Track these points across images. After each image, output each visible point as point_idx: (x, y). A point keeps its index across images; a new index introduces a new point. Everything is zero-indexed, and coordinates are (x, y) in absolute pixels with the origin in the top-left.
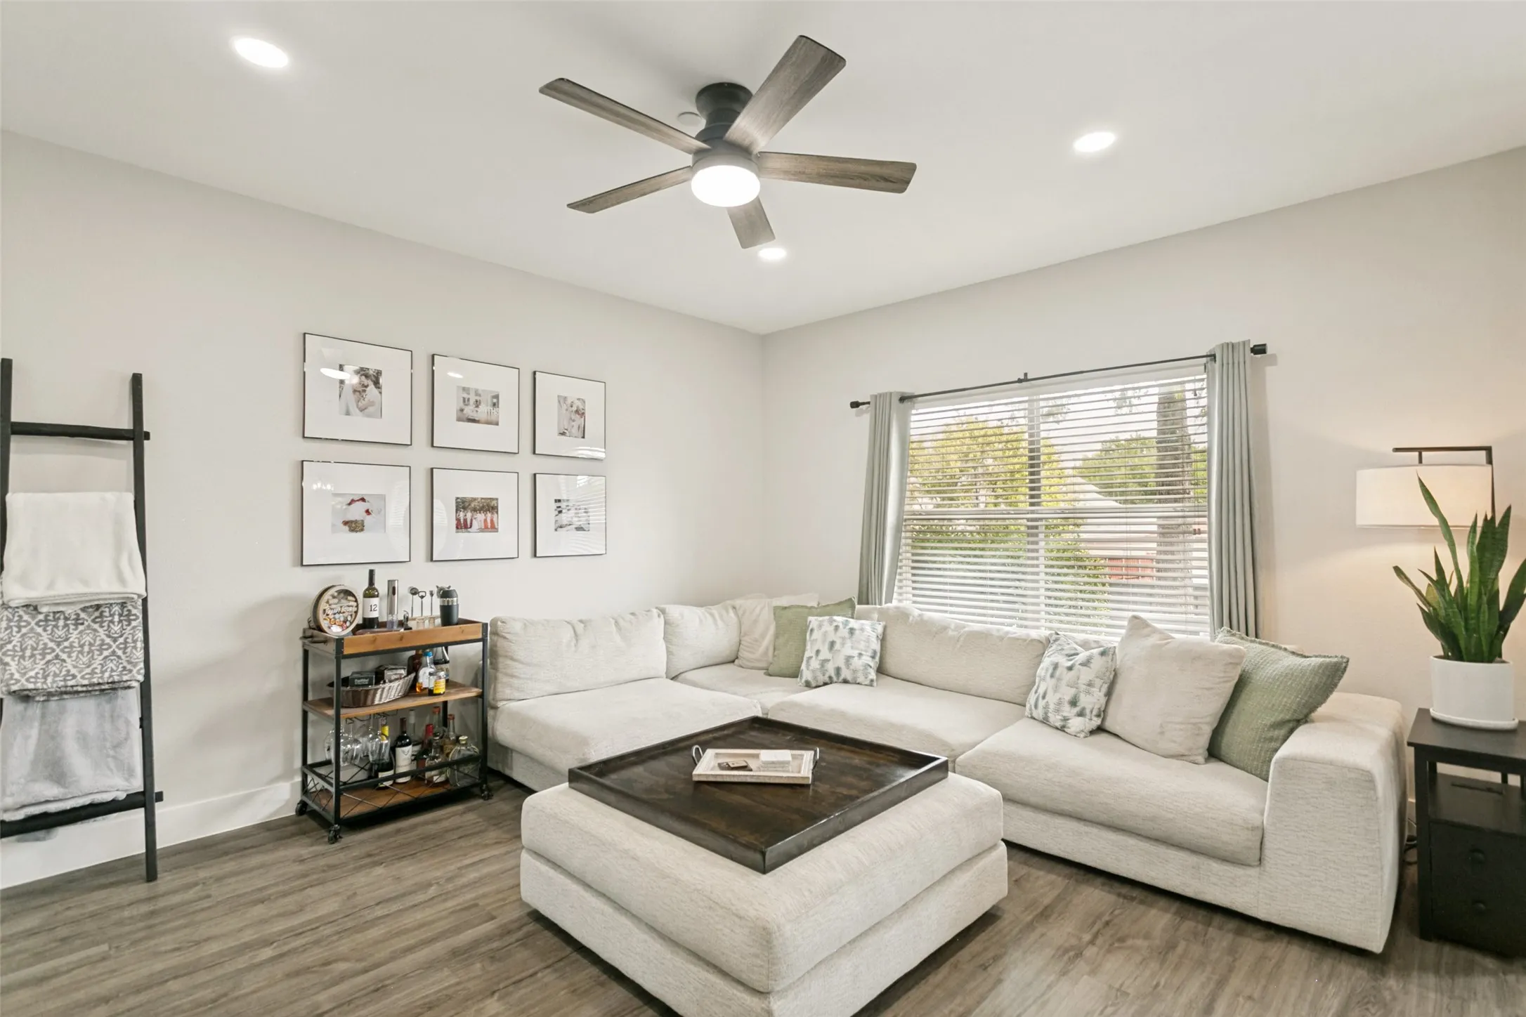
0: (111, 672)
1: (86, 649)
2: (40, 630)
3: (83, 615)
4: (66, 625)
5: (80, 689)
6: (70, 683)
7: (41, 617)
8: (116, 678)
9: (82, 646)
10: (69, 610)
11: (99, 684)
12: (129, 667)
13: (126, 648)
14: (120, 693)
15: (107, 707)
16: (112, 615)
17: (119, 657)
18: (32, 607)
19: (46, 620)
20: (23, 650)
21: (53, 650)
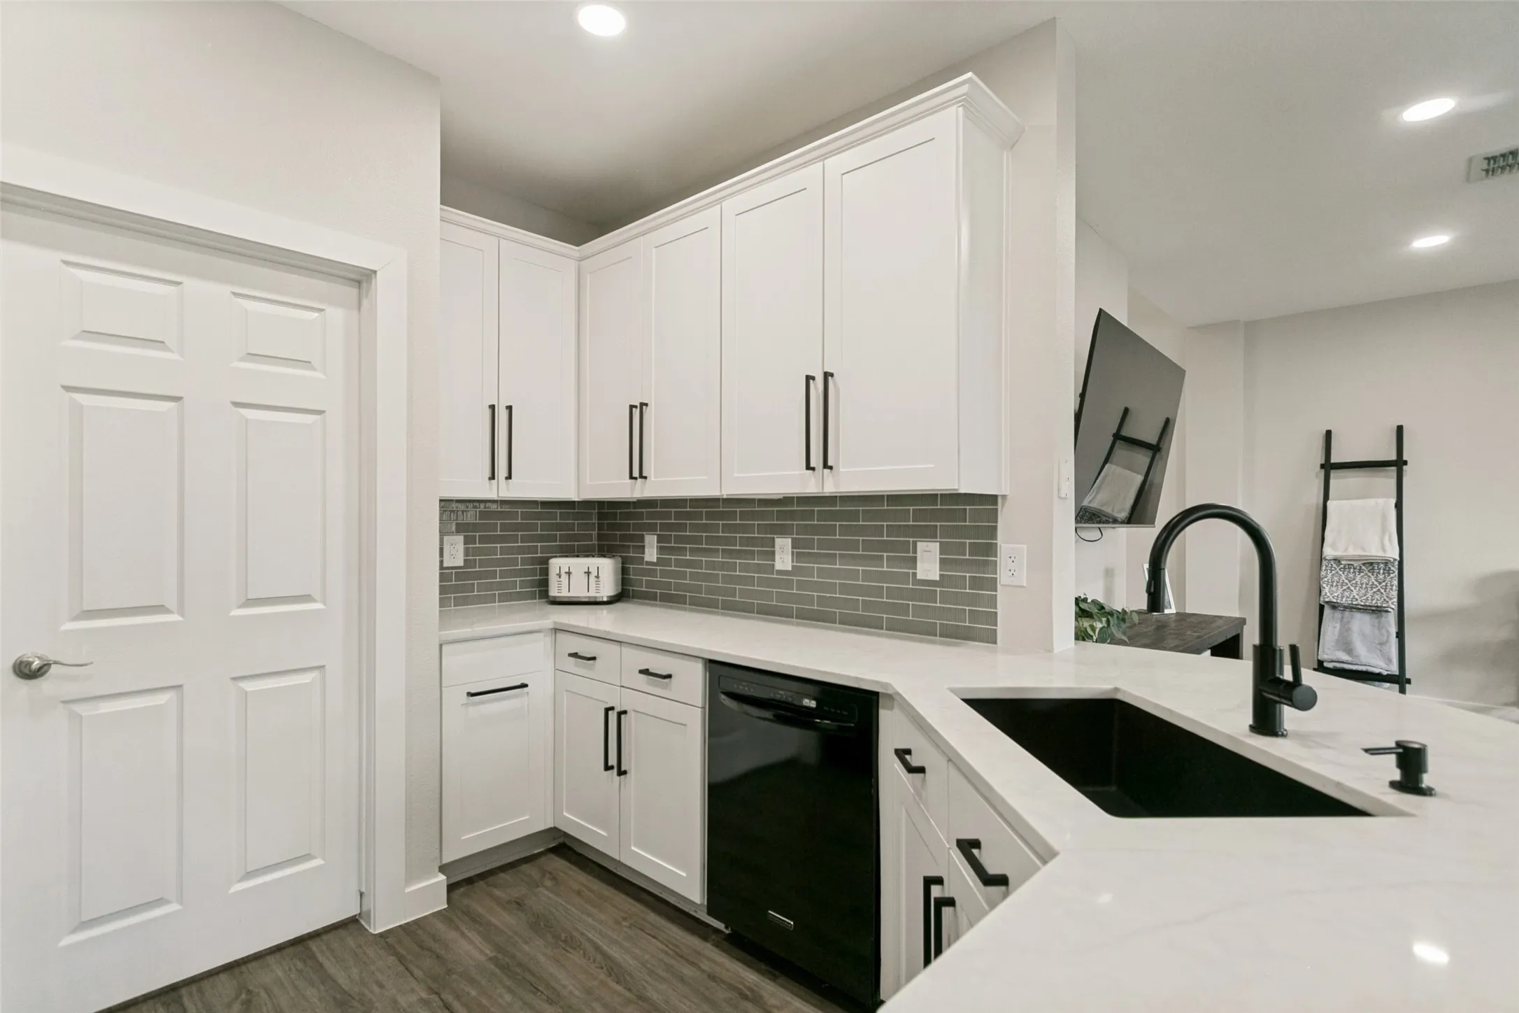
0: (1377, 601)
1: (1364, 586)
2: (1341, 573)
3: (1363, 567)
4: (1354, 572)
5: (1360, 607)
6: (1354, 603)
7: (1342, 566)
8: (1379, 605)
9: (1362, 584)
10: (1356, 564)
11: (1370, 606)
12: (1387, 599)
13: (1386, 589)
14: (1384, 614)
15: (1376, 621)
16: (1379, 569)
17: (1382, 593)
18: (1337, 561)
19: (1344, 568)
20: (1333, 582)
21: (1347, 584)
